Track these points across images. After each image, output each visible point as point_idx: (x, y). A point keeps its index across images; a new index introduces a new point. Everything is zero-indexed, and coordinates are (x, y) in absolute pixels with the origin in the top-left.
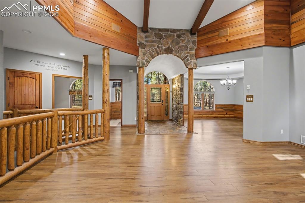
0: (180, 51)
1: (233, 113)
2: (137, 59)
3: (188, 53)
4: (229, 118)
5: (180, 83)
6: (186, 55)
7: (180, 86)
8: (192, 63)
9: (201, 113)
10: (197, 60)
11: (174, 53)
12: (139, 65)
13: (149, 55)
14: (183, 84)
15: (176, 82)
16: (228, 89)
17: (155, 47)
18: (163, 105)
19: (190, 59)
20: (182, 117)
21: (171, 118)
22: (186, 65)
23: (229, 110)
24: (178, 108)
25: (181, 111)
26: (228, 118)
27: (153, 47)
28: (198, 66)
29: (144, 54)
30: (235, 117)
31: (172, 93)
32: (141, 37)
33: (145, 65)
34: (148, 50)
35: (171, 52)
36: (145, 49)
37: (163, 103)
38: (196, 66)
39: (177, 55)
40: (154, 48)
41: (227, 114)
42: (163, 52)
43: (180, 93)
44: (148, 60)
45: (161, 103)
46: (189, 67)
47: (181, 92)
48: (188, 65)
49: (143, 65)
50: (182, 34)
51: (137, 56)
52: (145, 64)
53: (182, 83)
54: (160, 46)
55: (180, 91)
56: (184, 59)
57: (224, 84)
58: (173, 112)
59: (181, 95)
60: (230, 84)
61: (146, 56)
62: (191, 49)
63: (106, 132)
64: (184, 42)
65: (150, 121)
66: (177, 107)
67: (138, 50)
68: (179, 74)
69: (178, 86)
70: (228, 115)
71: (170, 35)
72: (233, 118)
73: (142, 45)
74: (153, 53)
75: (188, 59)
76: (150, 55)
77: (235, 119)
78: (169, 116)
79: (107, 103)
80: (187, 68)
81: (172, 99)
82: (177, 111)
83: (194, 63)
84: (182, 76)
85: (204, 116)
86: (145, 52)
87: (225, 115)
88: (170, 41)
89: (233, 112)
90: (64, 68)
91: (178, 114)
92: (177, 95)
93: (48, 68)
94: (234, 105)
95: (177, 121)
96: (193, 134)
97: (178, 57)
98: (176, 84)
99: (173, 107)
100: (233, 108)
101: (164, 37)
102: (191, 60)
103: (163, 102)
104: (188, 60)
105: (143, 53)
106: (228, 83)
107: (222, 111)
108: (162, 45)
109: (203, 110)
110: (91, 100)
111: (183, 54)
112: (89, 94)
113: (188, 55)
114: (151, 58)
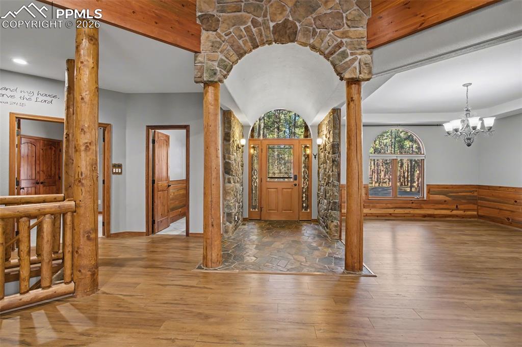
0: (318, 30)
1: (475, 207)
2: (195, 60)
3: (345, 35)
4: (463, 218)
5: (331, 132)
6: (339, 40)
7: (331, 140)
8: (356, 64)
9: (389, 205)
10: (371, 53)
11: (300, 36)
12: (201, 77)
13: (229, 48)
14: (340, 133)
15: (325, 130)
16: (469, 145)
17: (245, 23)
18: (295, 185)
19: (349, 52)
20: (335, 219)
21: (314, 216)
22: (339, 69)
23: (464, 197)
24: (328, 193)
25: (334, 203)
26: (462, 220)
27: (241, 24)
28: (374, 70)
29: (215, 46)
30: (480, 217)
31: (317, 158)
33: (219, 75)
34: (226, 35)
35: (292, 37)
36: (218, 31)
37: (296, 182)
38: (370, 73)
39: (312, 41)
40: (242, 27)
41: (457, 209)
42: (267, 37)
43: (330, 156)
44: (225, 61)
45: (292, 180)
46: (347, 75)
47: (334, 153)
48: (345, 69)
49: (211, 76)
51: (196, 52)
52: (218, 73)
53: (337, 131)
54: (260, 19)
55: (331, 153)
56: (331, 53)
57: (456, 130)
58: (319, 202)
59: (333, 161)
60: (474, 128)
61: (221, 52)
63: (80, 271)
64: (331, 5)
65: (266, 221)
66: (326, 192)
67: (198, 37)
68: (330, 110)
69: (327, 139)
70: (461, 210)
72: (476, 219)
73: (210, 22)
74: (241, 42)
75: (344, 52)
76: (232, 46)
77: (481, 220)
78: (311, 210)
79: (83, 185)
80: (342, 79)
81: (318, 171)
82: (326, 201)
83: (362, 64)
84: (336, 112)
85: (398, 211)
86: (218, 40)
87: (453, 210)
88: (289, 4)
89: (474, 204)
90: (45, 98)
91: (327, 210)
92: (326, 162)
94: (479, 187)
95: (327, 226)
96: (362, 278)
97: (313, 48)
98: (324, 136)
99: (319, 190)
100: (476, 194)
102: (352, 54)
103: (295, 179)
104: (344, 55)
105: (213, 42)
106: (468, 126)
107: (445, 201)
108: (265, 16)
109: (396, 197)
110: (118, 173)
111: (328, 38)
112: (115, 161)
113: (344, 40)
114: (235, 58)
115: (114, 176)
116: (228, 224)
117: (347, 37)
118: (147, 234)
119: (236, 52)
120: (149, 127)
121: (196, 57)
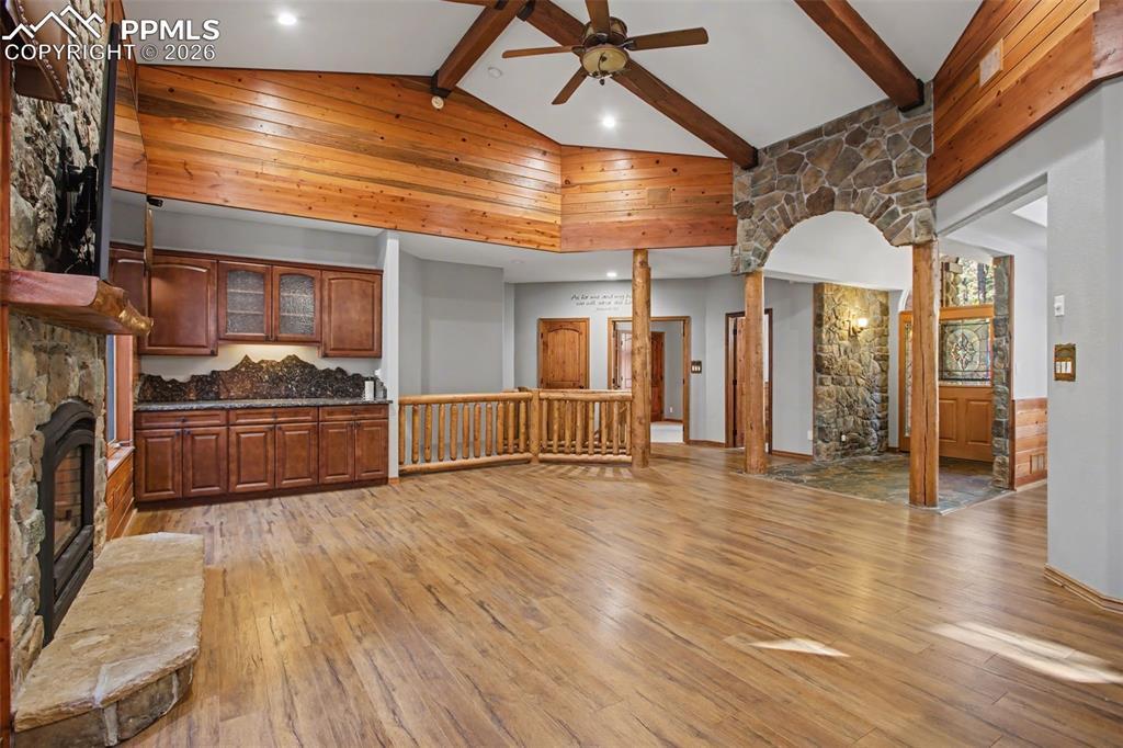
0: (859, 191)
2: (732, 253)
3: (893, 189)
6: (887, 197)
8: (911, 221)
10: (933, 204)
11: (839, 203)
12: (737, 270)
13: (763, 233)
17: (778, 202)
19: (900, 209)
22: (889, 234)
27: (774, 205)
28: (938, 227)
29: (750, 235)
32: (743, 187)
33: (753, 266)
34: (760, 220)
35: (830, 206)
36: (753, 218)
38: (932, 232)
39: (853, 204)
40: (775, 208)
42: (802, 213)
44: (760, 249)
46: (897, 242)
49: (746, 268)
50: (868, 125)
51: (733, 245)
52: (753, 263)
54: (793, 194)
56: (879, 215)
61: (756, 240)
62: (906, 170)
64: (876, 153)
67: (734, 228)
71: (824, 148)
73: (746, 210)
74: (774, 224)
75: (893, 211)
76: (766, 231)
80: (892, 246)
83: (919, 223)
86: (753, 227)
88: (824, 168)
93: (601, 306)
97: (855, 211)
101: (806, 160)
102: (904, 212)
104: (894, 214)
105: (748, 231)
108: (799, 189)
110: (697, 372)
111: (872, 198)
112: (694, 358)
113: (894, 196)
114: (769, 243)
115: (693, 375)
116: (820, 442)
117: (897, 191)
118: (727, 445)
119: (769, 237)
120: (728, 315)
121: (733, 249)
